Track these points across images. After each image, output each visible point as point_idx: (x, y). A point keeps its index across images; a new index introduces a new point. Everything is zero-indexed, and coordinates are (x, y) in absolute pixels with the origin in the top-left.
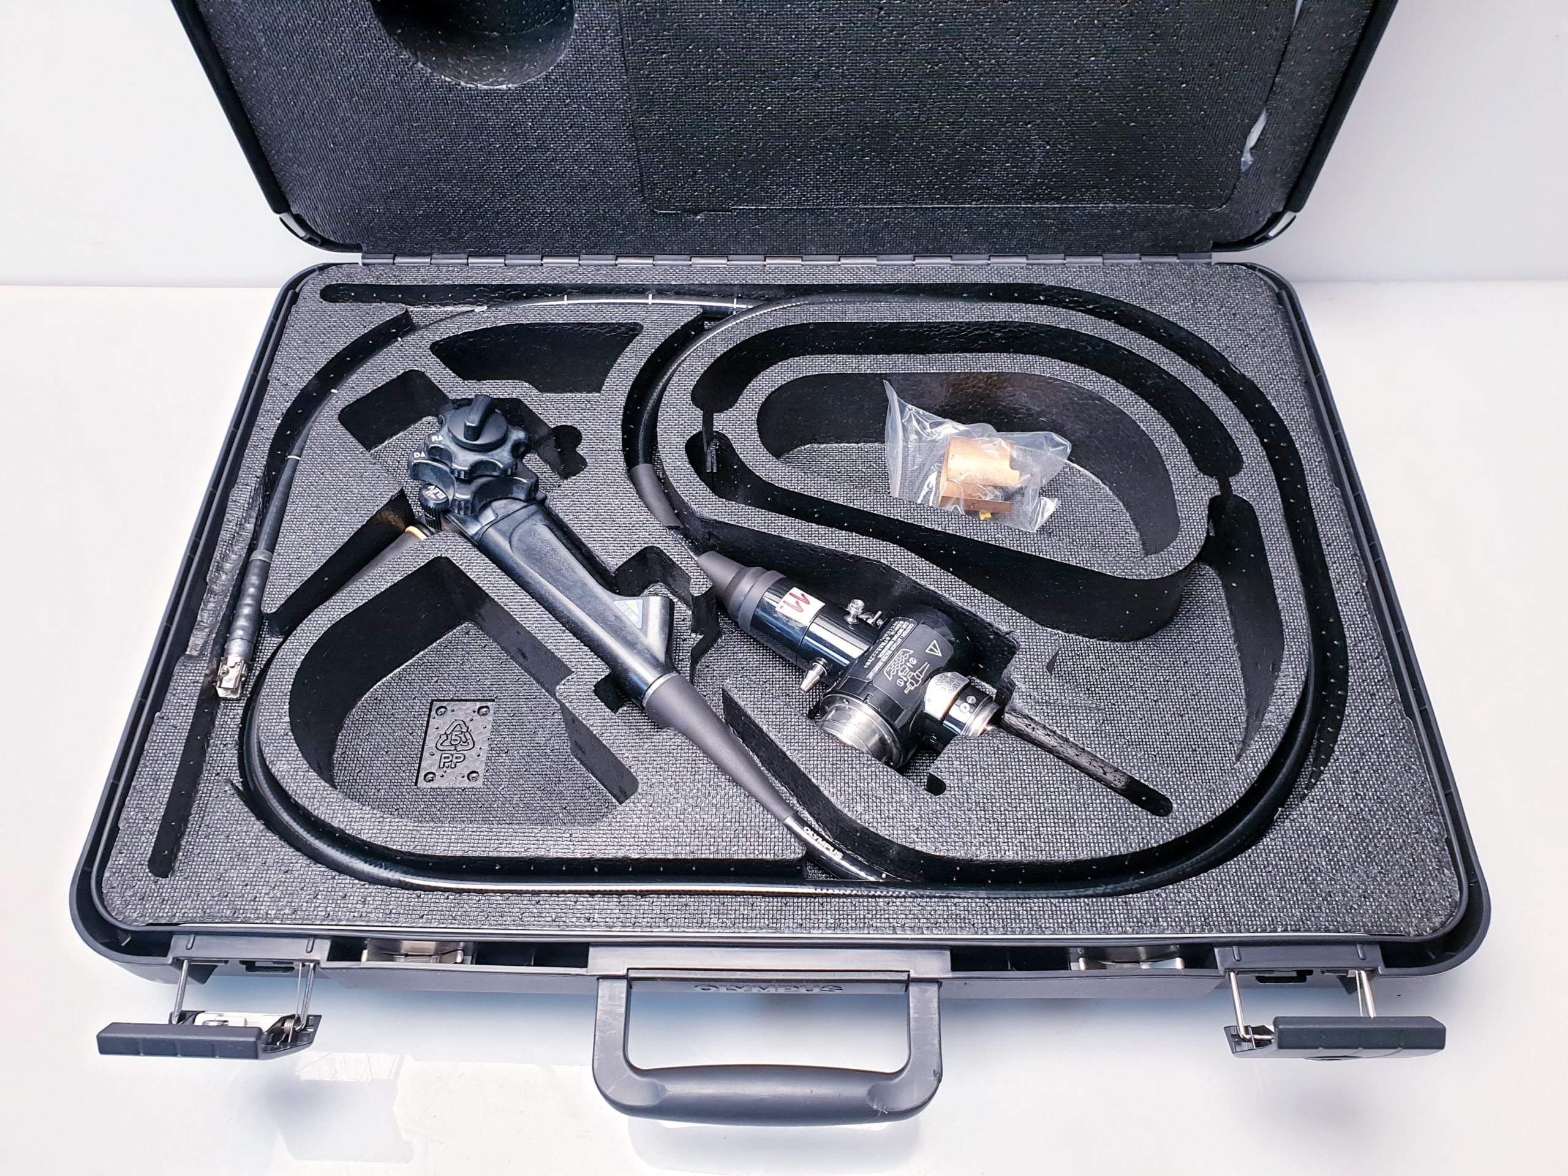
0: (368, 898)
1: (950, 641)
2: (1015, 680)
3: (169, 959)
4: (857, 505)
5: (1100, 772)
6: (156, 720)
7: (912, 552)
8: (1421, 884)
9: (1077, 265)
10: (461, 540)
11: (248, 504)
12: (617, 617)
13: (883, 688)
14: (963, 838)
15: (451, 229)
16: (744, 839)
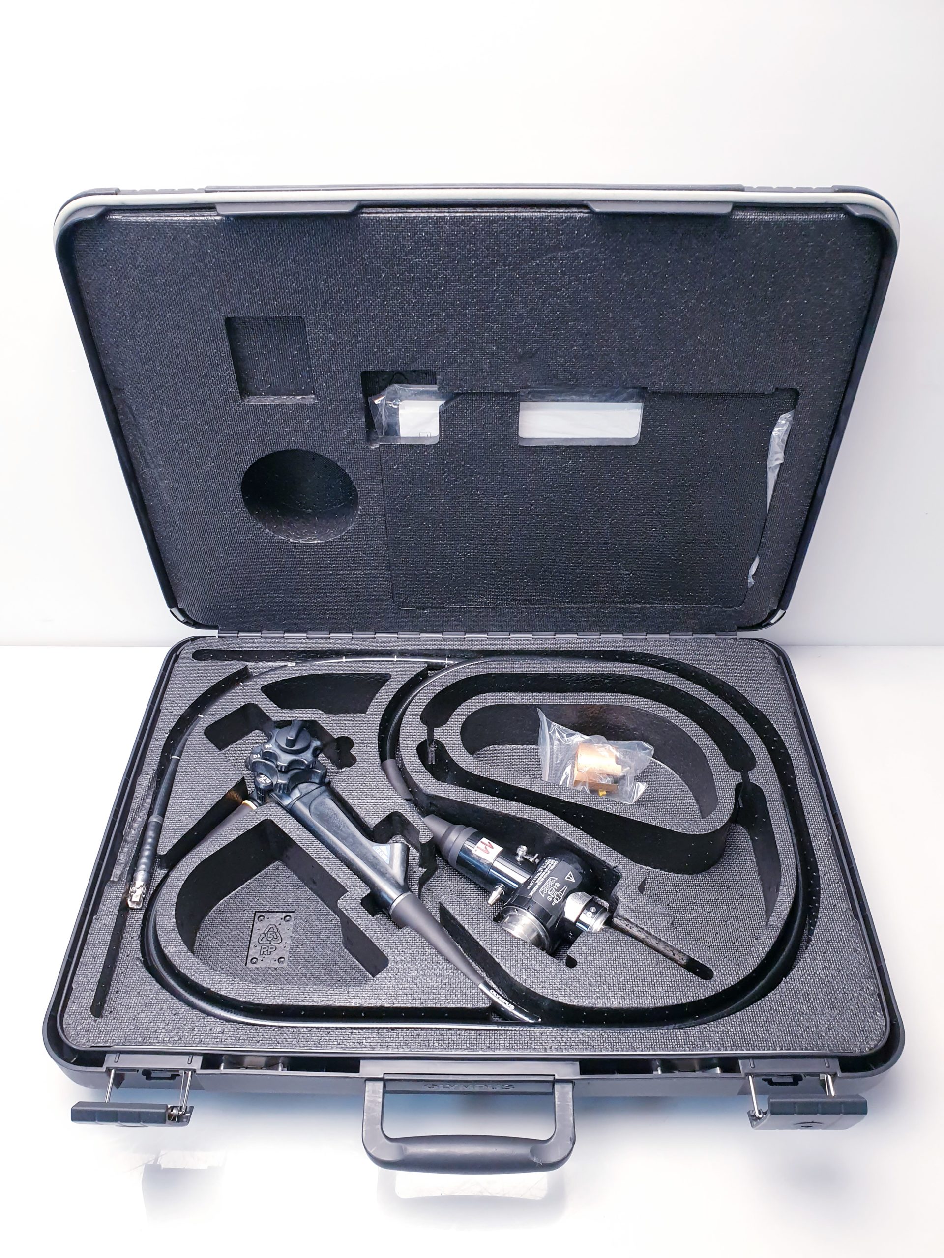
0: (226, 1030)
1: (580, 873)
2: (619, 897)
3: (103, 1069)
4: (521, 785)
5: (671, 954)
6: (94, 921)
7: (556, 815)
8: (863, 1021)
9: (654, 640)
10: (279, 809)
11: (148, 786)
12: (374, 857)
13: (539, 903)
14: (587, 994)
15: (275, 617)
16: (454, 995)
